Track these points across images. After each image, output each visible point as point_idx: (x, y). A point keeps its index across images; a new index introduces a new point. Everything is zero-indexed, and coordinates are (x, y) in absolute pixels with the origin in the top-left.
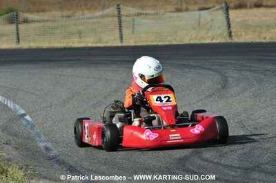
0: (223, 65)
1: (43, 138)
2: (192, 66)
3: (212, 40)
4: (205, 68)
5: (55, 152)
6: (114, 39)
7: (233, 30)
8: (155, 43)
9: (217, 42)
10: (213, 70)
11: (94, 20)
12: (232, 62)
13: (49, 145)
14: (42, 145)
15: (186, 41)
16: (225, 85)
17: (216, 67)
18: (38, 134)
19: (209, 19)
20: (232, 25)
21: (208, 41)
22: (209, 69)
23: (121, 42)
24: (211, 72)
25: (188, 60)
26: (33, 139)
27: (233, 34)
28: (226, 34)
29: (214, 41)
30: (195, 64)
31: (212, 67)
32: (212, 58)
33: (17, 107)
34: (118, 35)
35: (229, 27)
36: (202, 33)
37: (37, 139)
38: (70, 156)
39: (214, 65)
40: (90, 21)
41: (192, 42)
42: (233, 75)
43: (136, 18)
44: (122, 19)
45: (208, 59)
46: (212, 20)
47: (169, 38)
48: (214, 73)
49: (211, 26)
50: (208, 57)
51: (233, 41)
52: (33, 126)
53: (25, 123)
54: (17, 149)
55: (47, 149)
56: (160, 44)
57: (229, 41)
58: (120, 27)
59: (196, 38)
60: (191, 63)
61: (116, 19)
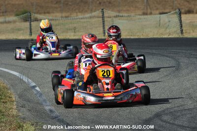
0: (177, 54)
1: (48, 103)
2: (155, 53)
3: (169, 36)
4: (164, 56)
5: (57, 113)
6: (99, 34)
7: (184, 29)
8: (128, 37)
9: (173, 37)
10: (169, 57)
11: (85, 20)
12: (183, 51)
13: (53, 108)
14: (47, 108)
15: (151, 36)
16: (178, 68)
17: (172, 55)
18: (45, 101)
19: (167, 20)
20: (183, 25)
21: (166, 36)
22: (167, 56)
23: (104, 36)
24: (168, 59)
25: (151, 49)
26: (41, 104)
27: (184, 31)
28: (179, 31)
29: (170, 36)
30: (157, 53)
31: (169, 55)
32: (169, 48)
33: (30, 80)
34: (102, 31)
35: (181, 27)
36: (162, 31)
37: (44, 104)
38: (67, 117)
39: (171, 53)
40: (82, 20)
41: (155, 37)
42: (184, 61)
43: (114, 19)
44: (105, 19)
45: (166, 49)
46: (169, 21)
47: (138, 34)
48: (170, 59)
49: (168, 26)
50: (166, 48)
51: (184, 37)
52: (41, 95)
53: (35, 92)
54: (29, 110)
55: (51, 111)
56: (132, 37)
57: (181, 36)
58: (104, 25)
59: (157, 34)
60: (154, 51)
61: (101, 19)
